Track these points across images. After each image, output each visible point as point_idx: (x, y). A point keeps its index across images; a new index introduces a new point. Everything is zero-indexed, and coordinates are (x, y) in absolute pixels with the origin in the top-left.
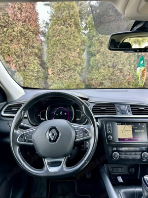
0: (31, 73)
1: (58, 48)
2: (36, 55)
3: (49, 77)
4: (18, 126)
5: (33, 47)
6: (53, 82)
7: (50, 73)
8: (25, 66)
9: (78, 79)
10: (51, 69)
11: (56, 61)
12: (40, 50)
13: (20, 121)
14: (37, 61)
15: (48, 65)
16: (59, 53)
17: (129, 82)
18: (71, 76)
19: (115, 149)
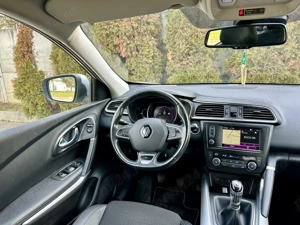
0: (145, 59)
1: (182, 22)
2: (152, 33)
3: (168, 63)
4: (118, 122)
5: (148, 23)
6: (173, 71)
7: (170, 58)
8: (138, 51)
9: (209, 66)
10: (170, 53)
11: (179, 41)
12: (157, 26)
13: (119, 117)
14: (153, 42)
15: (167, 47)
16: (182, 28)
17: (293, 70)
18: (199, 62)
19: (216, 154)
